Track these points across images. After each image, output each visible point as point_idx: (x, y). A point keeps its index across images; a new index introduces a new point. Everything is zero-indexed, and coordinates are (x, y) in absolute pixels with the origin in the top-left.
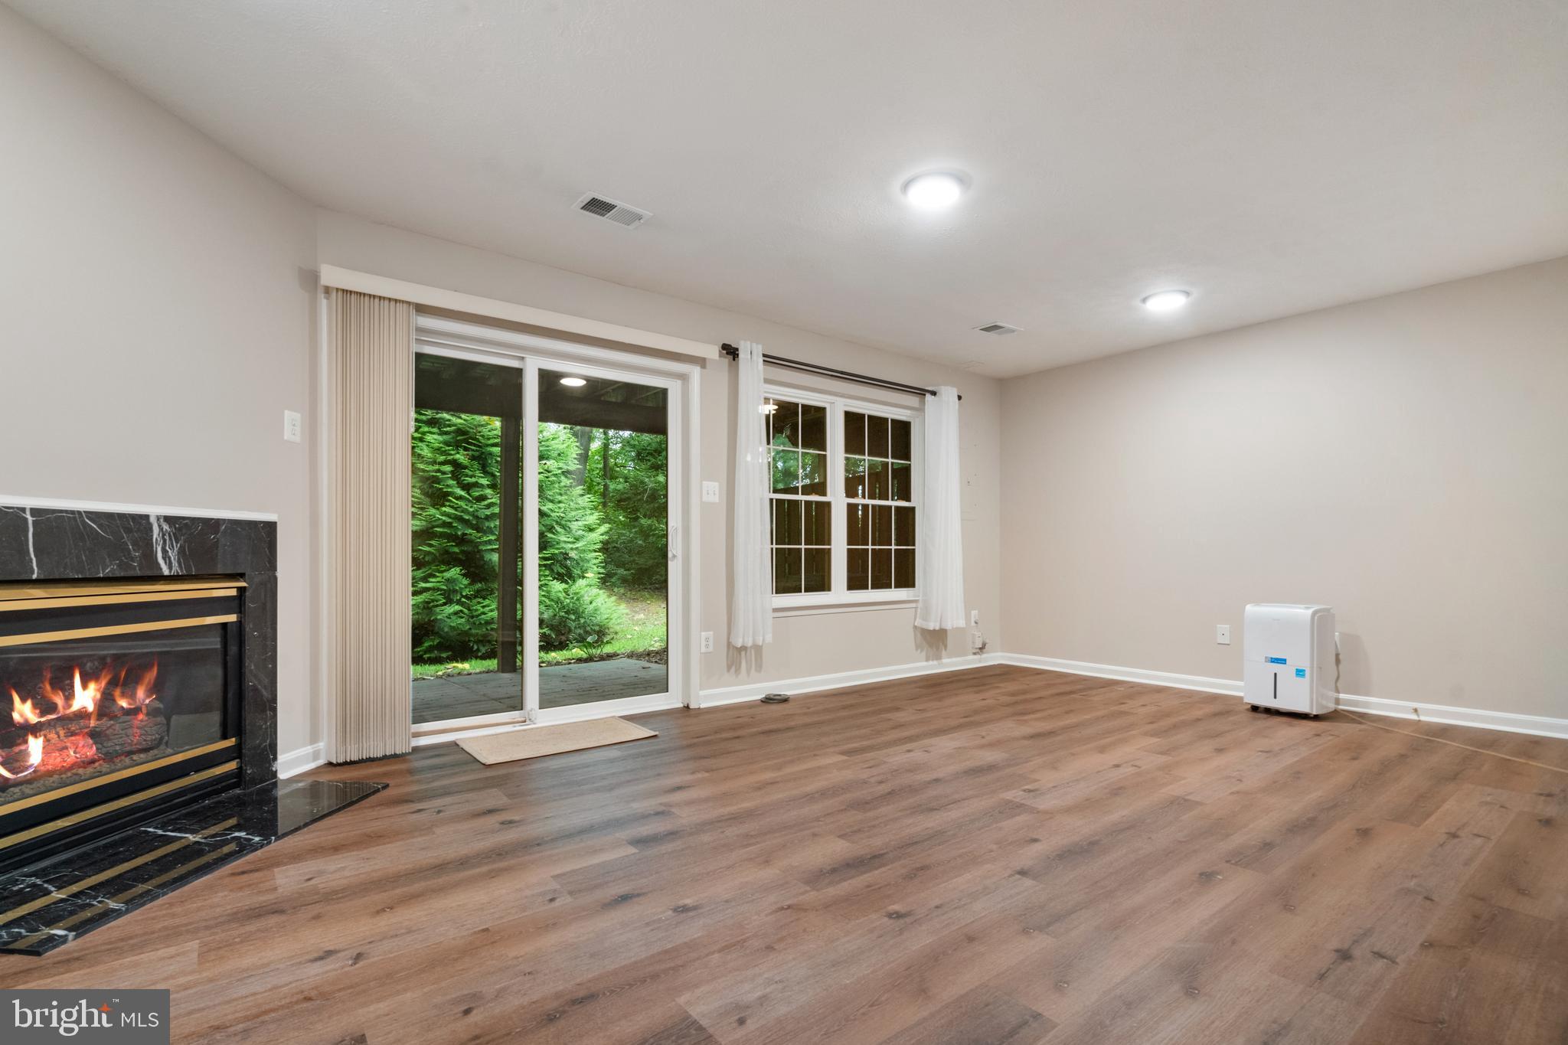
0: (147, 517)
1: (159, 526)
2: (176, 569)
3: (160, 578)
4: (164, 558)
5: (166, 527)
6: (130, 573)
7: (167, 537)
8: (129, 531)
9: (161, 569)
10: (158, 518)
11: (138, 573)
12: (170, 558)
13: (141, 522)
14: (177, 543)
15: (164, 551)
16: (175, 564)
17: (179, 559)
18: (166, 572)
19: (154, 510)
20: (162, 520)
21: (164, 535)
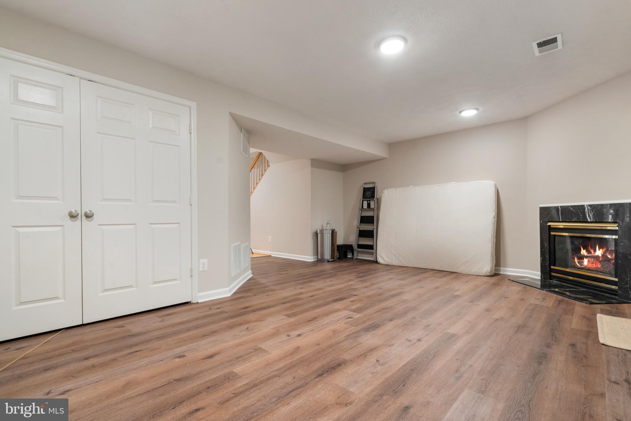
0: (584, 205)
1: (587, 208)
2: (592, 220)
3: (588, 222)
4: (589, 217)
5: (589, 208)
6: (580, 220)
7: (589, 211)
8: (579, 209)
9: (588, 220)
10: (587, 205)
11: (582, 220)
12: (590, 217)
13: (583, 206)
14: (592, 212)
15: (589, 215)
16: (592, 218)
17: (593, 217)
18: (589, 220)
19: (586, 203)
20: (588, 206)
21: (588, 210)
